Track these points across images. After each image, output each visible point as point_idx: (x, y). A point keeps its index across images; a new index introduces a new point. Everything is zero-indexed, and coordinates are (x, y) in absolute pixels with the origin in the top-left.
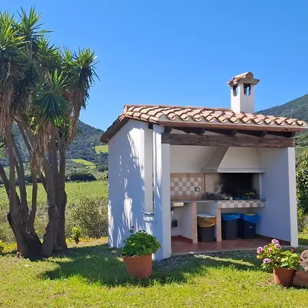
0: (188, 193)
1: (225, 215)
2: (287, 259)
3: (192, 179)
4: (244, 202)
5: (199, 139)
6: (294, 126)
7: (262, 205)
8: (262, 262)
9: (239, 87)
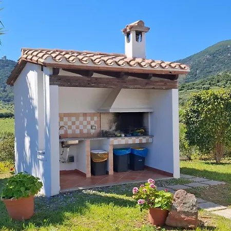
0: (85, 131)
1: (116, 151)
2: (160, 199)
3: (89, 119)
4: (134, 138)
5: (88, 81)
6: (178, 69)
7: (150, 140)
8: (137, 203)
9: (131, 34)
